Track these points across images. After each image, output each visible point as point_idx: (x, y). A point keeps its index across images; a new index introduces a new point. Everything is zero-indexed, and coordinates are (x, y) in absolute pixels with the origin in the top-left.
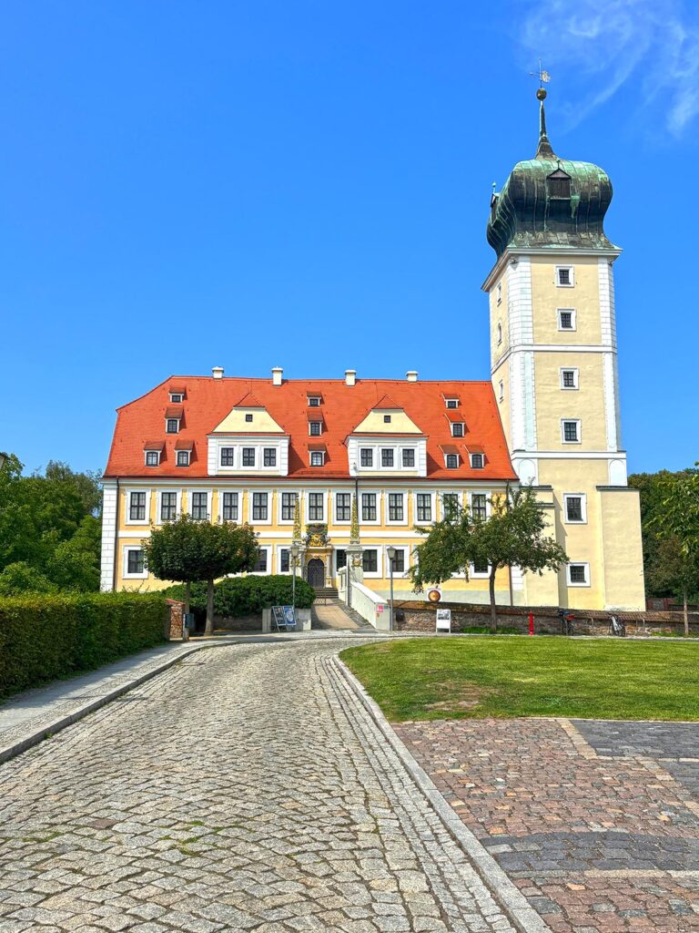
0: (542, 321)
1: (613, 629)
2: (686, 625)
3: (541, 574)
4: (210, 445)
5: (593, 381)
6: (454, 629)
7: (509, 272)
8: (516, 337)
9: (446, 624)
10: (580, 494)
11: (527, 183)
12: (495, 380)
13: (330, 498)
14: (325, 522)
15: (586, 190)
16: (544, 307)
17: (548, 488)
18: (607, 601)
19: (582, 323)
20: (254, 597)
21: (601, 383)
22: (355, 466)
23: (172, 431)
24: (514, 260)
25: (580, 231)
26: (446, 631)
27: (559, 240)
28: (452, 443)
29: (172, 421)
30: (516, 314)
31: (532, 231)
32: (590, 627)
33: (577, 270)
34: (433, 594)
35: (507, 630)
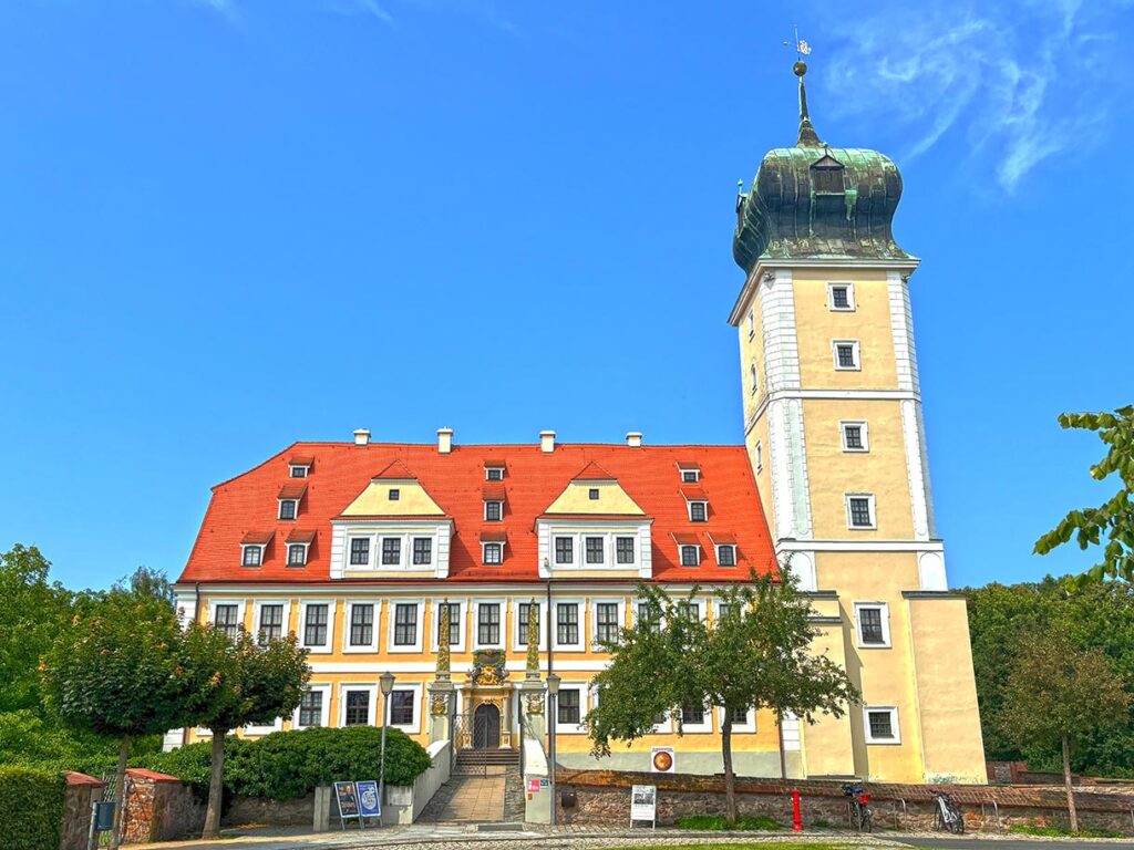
0: (812, 357)
1: (941, 819)
2: (1073, 812)
3: (812, 722)
4: (335, 534)
5: (890, 440)
6: (661, 822)
7: (763, 293)
8: (775, 380)
9: (646, 812)
10: (879, 603)
11: (782, 174)
12: (750, 443)
13: (509, 609)
14: (502, 646)
15: (866, 182)
16: (813, 338)
17: (830, 595)
18: (928, 766)
19: (867, 359)
20: (312, 766)
21: (901, 444)
22: (547, 563)
23: (286, 518)
24: (769, 275)
25: (860, 237)
26: (648, 824)
27: (832, 250)
28: (691, 530)
29: (288, 503)
30: (775, 348)
31: (793, 237)
32: (901, 816)
33: (858, 288)
34: (661, 757)
35: (754, 823)
